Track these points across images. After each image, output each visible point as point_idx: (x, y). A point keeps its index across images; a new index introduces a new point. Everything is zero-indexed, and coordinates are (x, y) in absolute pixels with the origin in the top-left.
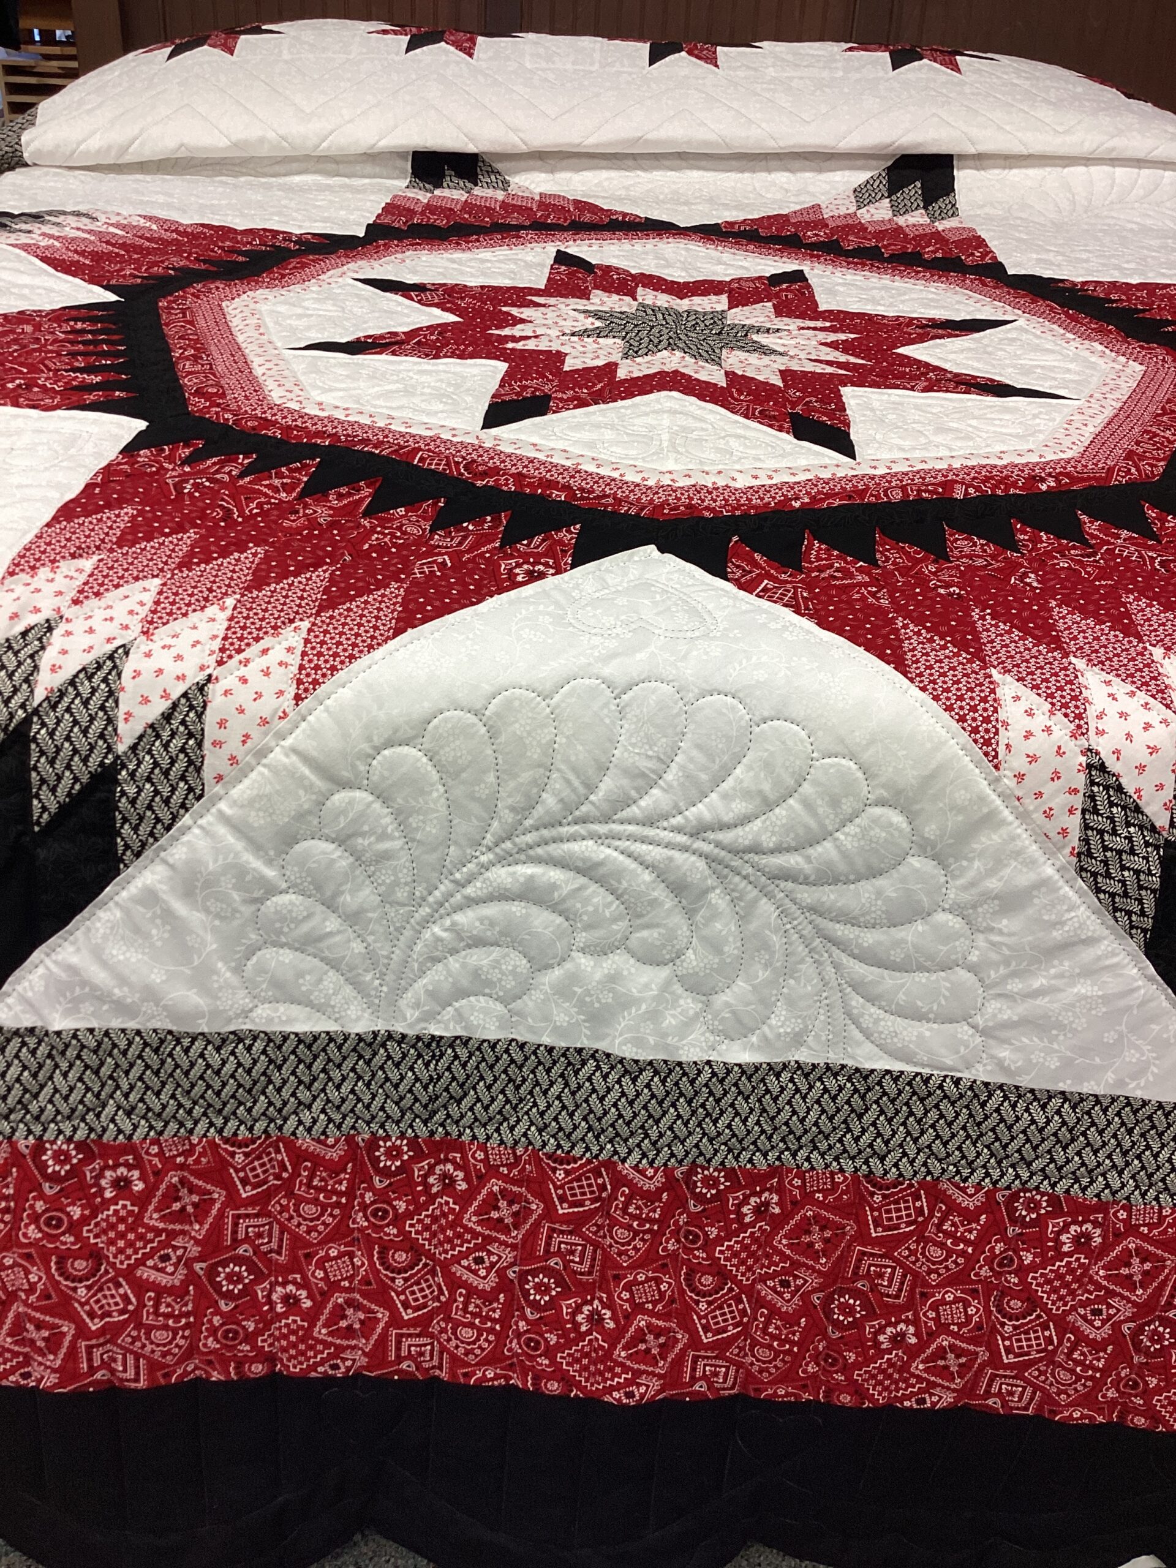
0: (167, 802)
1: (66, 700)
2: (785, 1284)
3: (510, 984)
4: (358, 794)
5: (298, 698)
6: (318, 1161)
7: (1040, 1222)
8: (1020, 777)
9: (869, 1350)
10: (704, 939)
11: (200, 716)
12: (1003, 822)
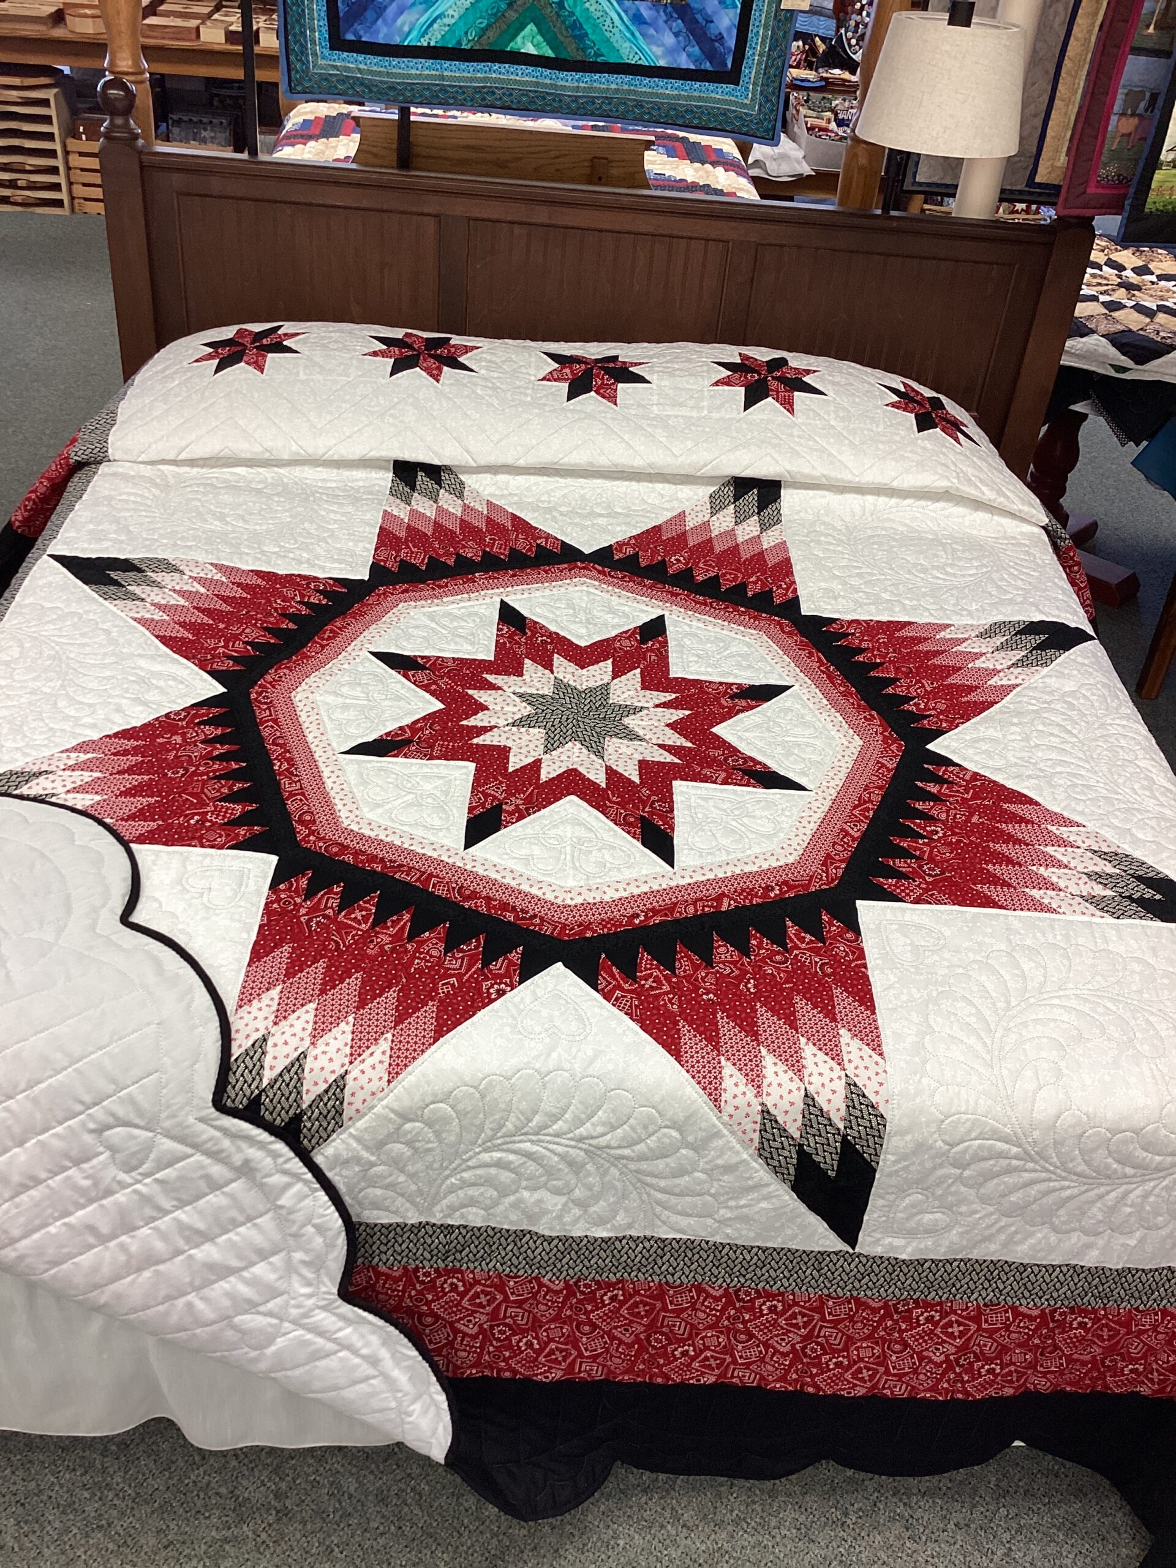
0: (325, 1129)
1: (278, 1084)
2: (626, 1330)
3: (488, 1202)
4: (417, 1124)
5: (389, 1082)
6: (388, 1277)
7: (752, 1301)
8: (731, 1116)
9: (670, 1359)
10: (584, 1185)
11: (342, 1090)
12: (723, 1136)
